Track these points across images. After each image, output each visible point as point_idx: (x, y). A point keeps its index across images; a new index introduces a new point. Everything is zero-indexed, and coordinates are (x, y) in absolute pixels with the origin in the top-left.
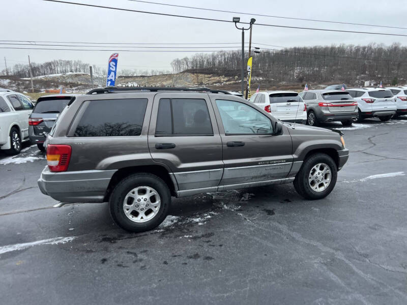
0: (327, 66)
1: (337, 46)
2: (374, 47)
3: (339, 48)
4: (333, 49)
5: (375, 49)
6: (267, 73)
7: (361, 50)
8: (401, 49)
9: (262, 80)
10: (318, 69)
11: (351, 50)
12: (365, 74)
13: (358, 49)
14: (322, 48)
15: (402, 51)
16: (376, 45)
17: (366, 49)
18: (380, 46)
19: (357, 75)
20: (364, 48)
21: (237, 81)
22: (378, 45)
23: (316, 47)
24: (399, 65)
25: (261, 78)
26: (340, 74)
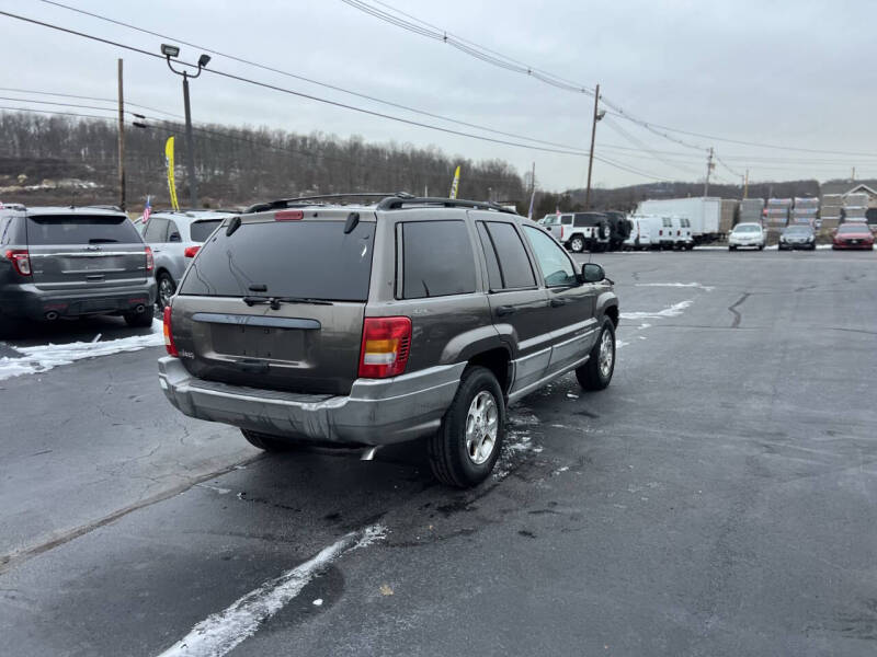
0: (241, 168)
1: (255, 128)
2: (322, 139)
3: (258, 133)
4: (246, 133)
5: (324, 144)
6: (104, 172)
7: (300, 142)
8: (366, 148)
9: (96, 189)
10: (222, 173)
11: (281, 141)
12: (312, 189)
13: (293, 141)
14: (225, 129)
15: (368, 151)
16: (324, 136)
17: (308, 142)
18: (331, 140)
19: (300, 190)
20: (304, 139)
21: (27, 188)
22: (327, 138)
23: (212, 125)
24: (367, 177)
25: (92, 184)
26: (267, 186)
